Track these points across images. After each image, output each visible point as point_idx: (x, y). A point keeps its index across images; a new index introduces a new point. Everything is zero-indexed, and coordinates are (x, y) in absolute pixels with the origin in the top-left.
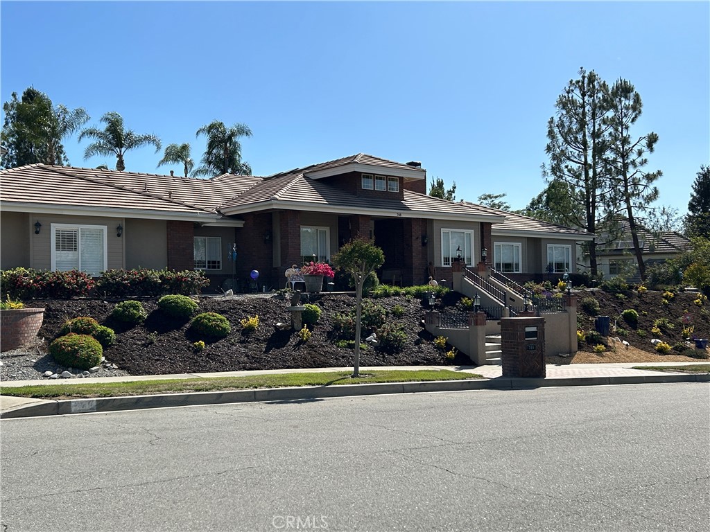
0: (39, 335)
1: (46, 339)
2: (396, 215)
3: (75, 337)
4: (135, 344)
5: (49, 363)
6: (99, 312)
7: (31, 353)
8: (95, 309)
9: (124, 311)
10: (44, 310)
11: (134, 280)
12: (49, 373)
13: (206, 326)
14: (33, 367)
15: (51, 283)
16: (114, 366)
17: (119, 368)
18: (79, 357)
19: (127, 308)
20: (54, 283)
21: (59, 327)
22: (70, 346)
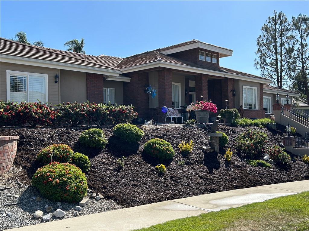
0: (16, 163)
1: (24, 167)
2: (223, 76)
3: (59, 166)
4: (108, 169)
5: (34, 198)
6: (67, 139)
7: (11, 186)
8: (63, 136)
9: (91, 138)
10: (17, 137)
11: (89, 111)
12: (39, 213)
13: (159, 150)
14: (18, 204)
15: (20, 112)
16: (100, 196)
17: (105, 198)
18: (68, 190)
19: (92, 134)
20: (23, 112)
21: (34, 154)
22: (58, 177)
